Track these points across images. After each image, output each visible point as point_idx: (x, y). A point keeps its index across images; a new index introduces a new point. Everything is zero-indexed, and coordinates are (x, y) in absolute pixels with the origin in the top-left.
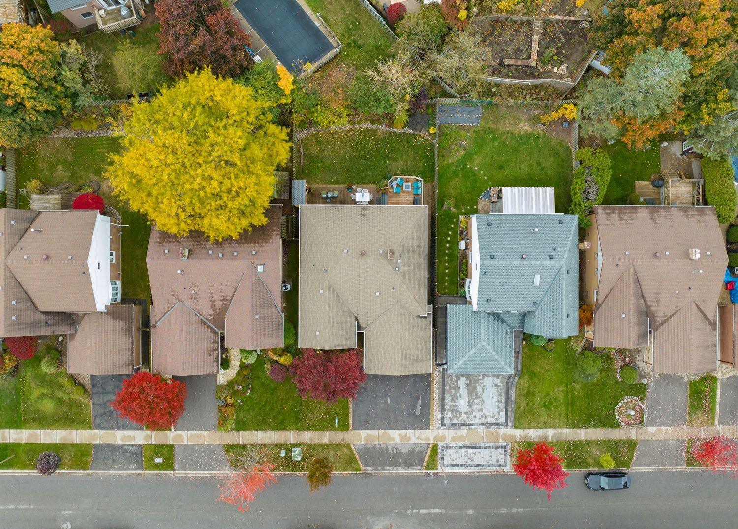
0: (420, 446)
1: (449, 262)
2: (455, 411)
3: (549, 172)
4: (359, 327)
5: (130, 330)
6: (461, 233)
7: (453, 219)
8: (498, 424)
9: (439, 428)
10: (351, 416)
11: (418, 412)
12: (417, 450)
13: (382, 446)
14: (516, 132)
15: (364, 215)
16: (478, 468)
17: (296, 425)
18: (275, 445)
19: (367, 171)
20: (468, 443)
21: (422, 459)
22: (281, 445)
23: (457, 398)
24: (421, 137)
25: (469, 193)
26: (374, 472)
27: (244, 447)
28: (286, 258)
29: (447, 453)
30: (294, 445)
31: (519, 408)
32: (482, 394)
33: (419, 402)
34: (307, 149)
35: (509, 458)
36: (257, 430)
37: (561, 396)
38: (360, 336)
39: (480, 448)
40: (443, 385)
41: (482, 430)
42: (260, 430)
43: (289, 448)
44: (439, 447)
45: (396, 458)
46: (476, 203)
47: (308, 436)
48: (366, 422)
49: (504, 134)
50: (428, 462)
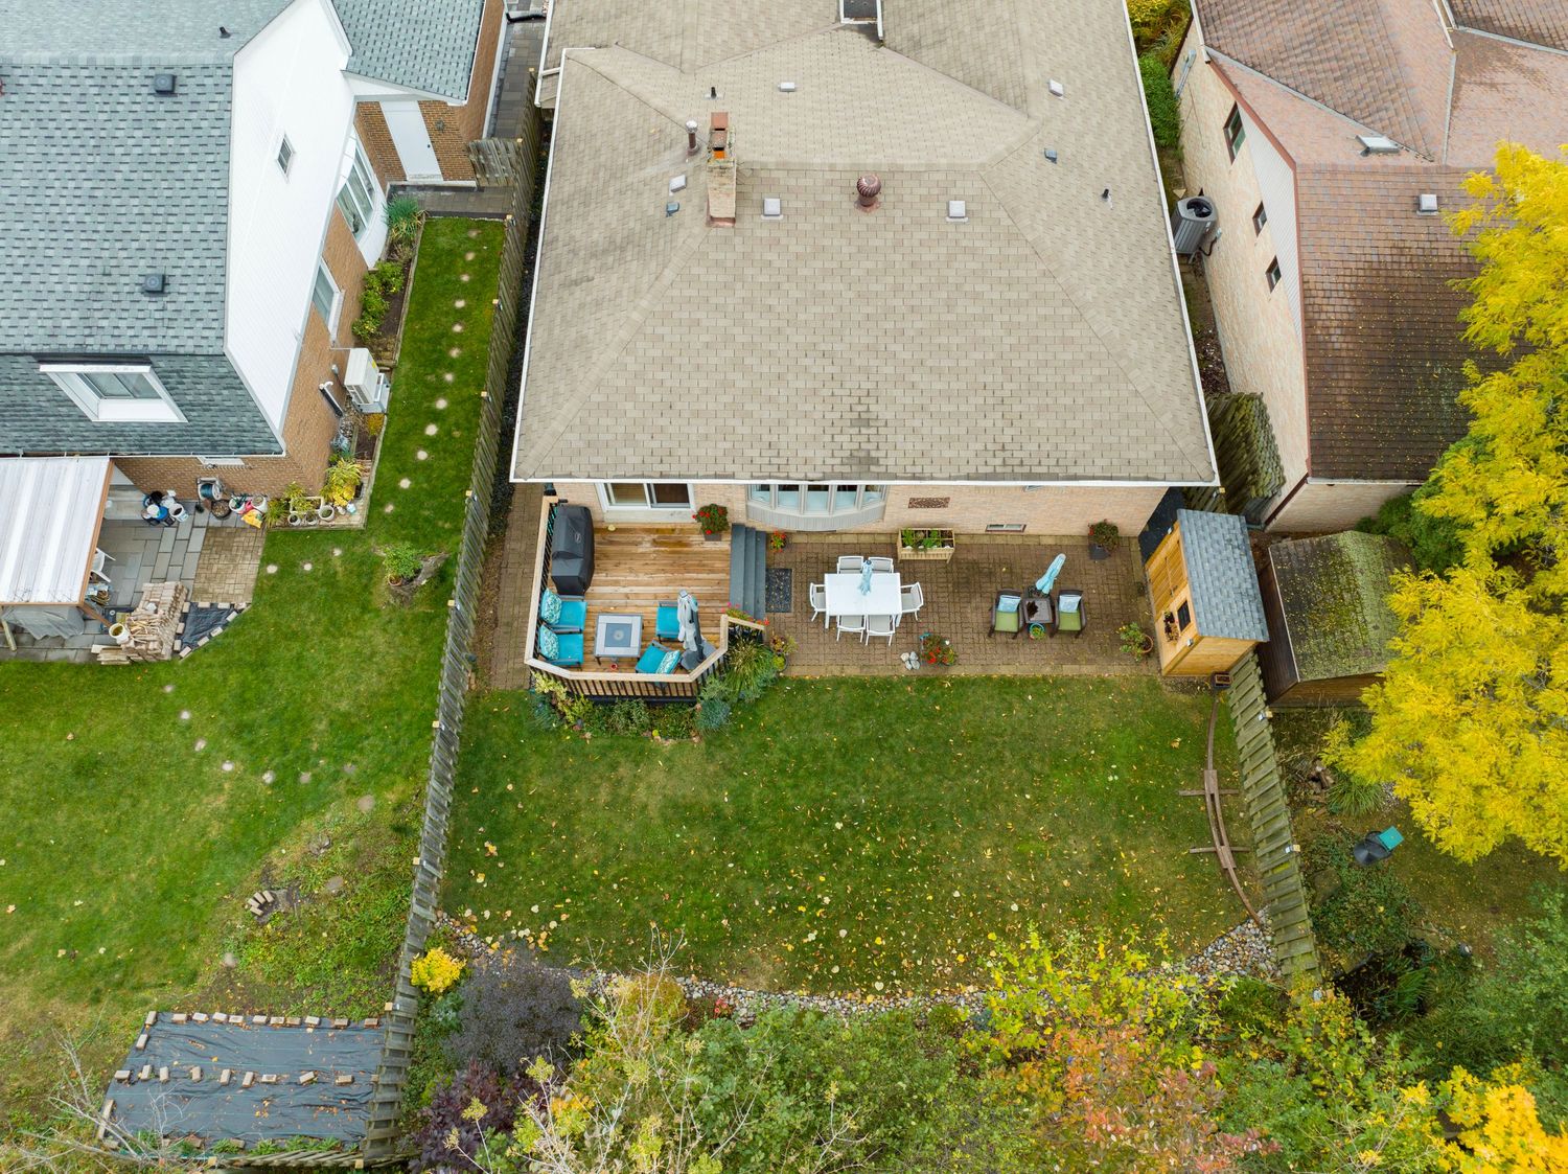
4: (868, 28)
6: (365, 445)
7: (396, 516)
19: (843, 745)
25: (293, 636)
34: (1191, 862)
46: (264, 589)
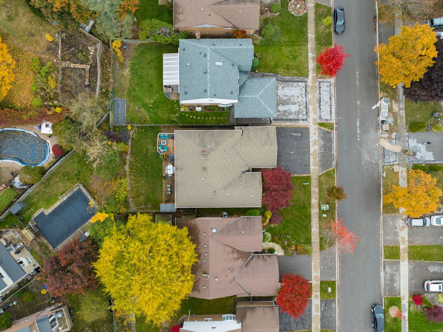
0: (319, 133)
1: (209, 117)
2: (298, 113)
3: (154, 57)
4: (249, 171)
5: (252, 309)
6: (191, 110)
7: (183, 115)
8: (306, 87)
9: (308, 122)
10: (302, 175)
11: (299, 135)
12: (322, 135)
13: (319, 156)
14: (130, 77)
15: (181, 169)
16: (332, 98)
17: (307, 208)
18: (320, 220)
19: (155, 167)
20: (318, 105)
21: (327, 132)
22: (320, 217)
23: (290, 112)
24: (134, 135)
25: (167, 105)
26: (335, 161)
27: (321, 239)
28: (208, 216)
29: (323, 117)
30: (320, 209)
31: (296, 74)
32: (288, 96)
33: (293, 134)
34: (142, 203)
35: (326, 80)
36: (311, 231)
37: (289, 49)
38: (254, 170)
39: (320, 97)
40: (283, 120)
41: (310, 96)
42: (311, 229)
43: (321, 212)
44: (320, 122)
45: (327, 148)
46: (173, 101)
47: (314, 201)
48: (306, 166)
49: (131, 85)
50: (329, 128)
